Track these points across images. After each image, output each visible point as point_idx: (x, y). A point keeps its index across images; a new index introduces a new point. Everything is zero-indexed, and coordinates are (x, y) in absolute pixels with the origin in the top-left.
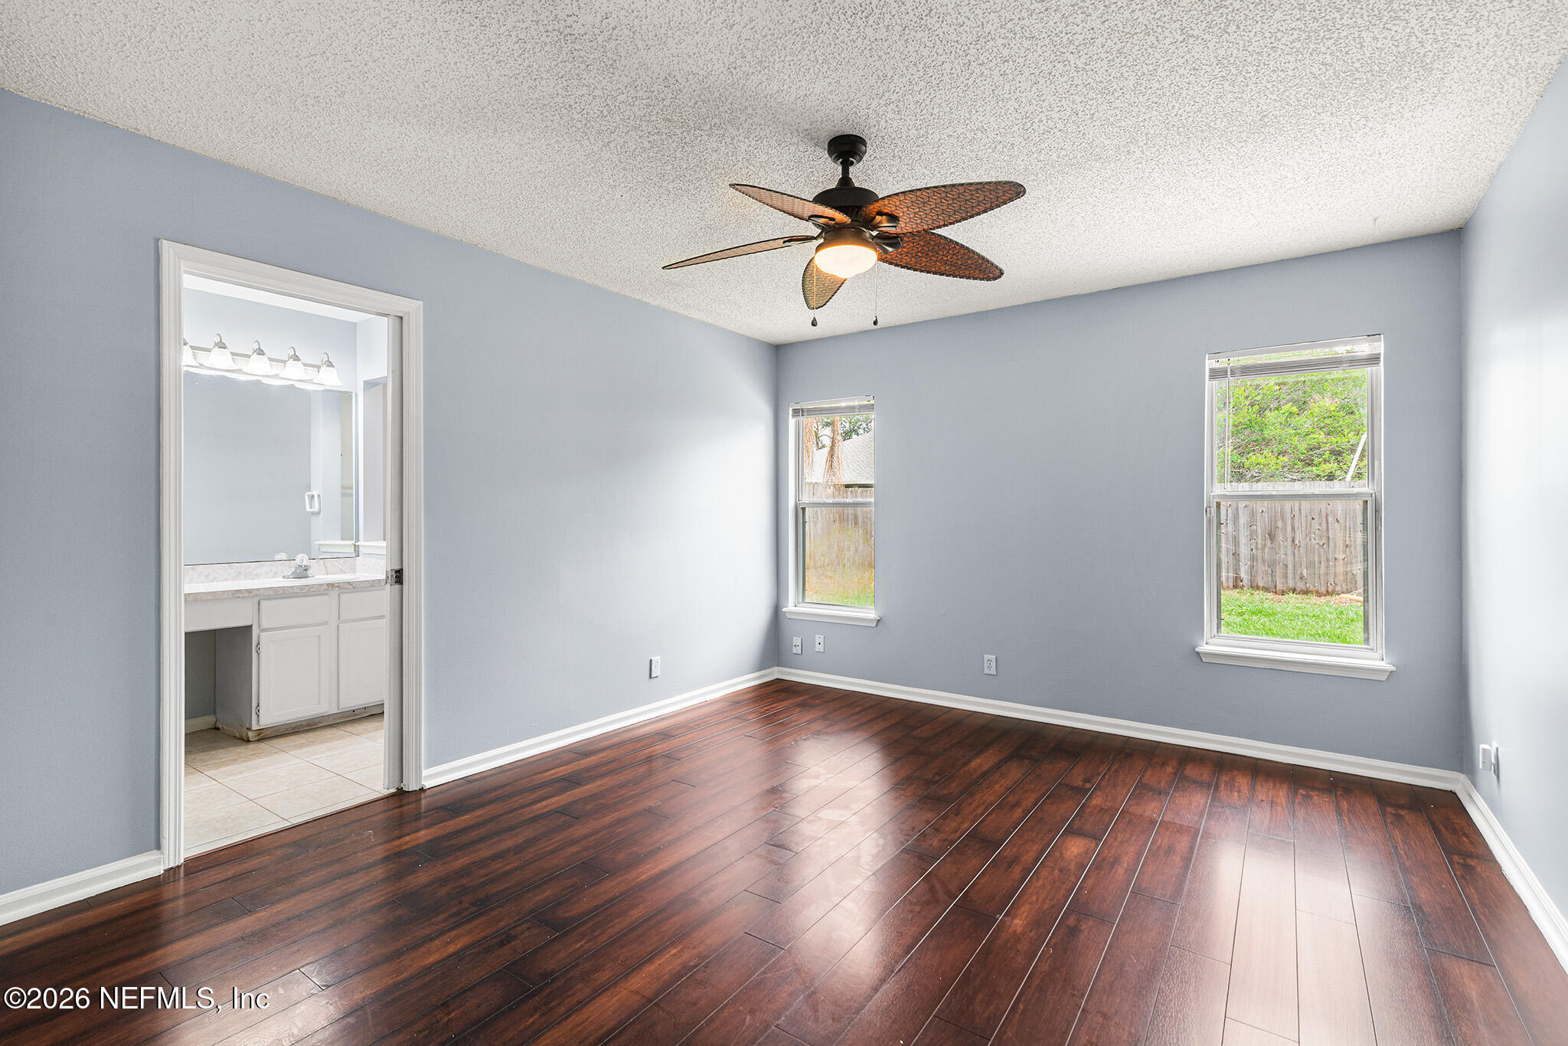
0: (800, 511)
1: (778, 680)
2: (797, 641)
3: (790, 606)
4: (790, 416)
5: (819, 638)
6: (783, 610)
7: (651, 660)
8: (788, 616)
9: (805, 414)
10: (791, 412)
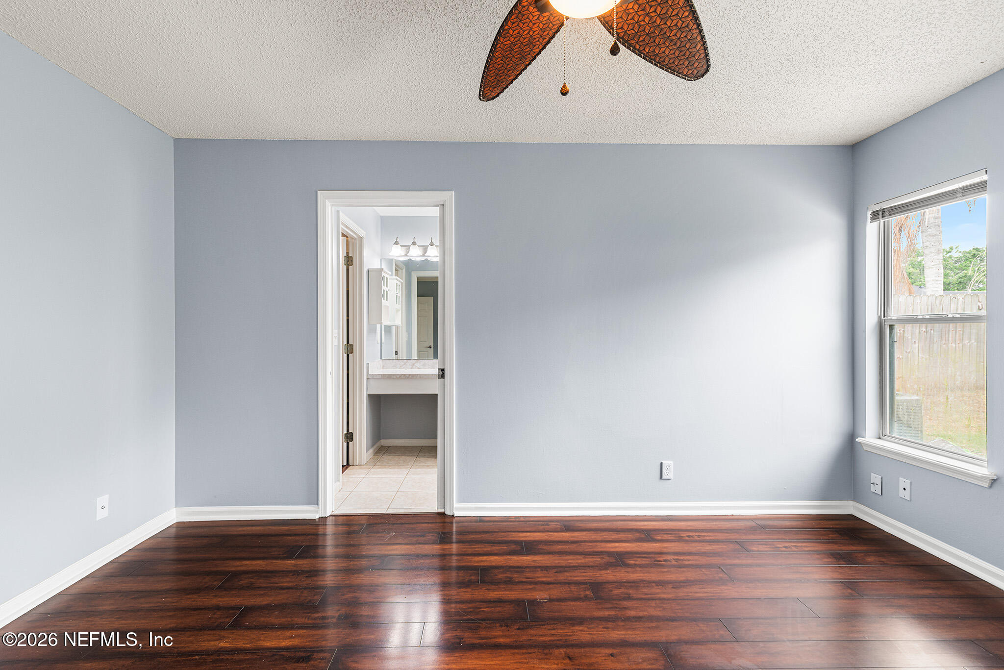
0: (885, 330)
1: (851, 517)
2: (876, 478)
3: (869, 437)
4: (869, 220)
5: (904, 482)
6: (857, 440)
7: (661, 464)
8: (865, 448)
9: (887, 214)
10: (869, 216)
